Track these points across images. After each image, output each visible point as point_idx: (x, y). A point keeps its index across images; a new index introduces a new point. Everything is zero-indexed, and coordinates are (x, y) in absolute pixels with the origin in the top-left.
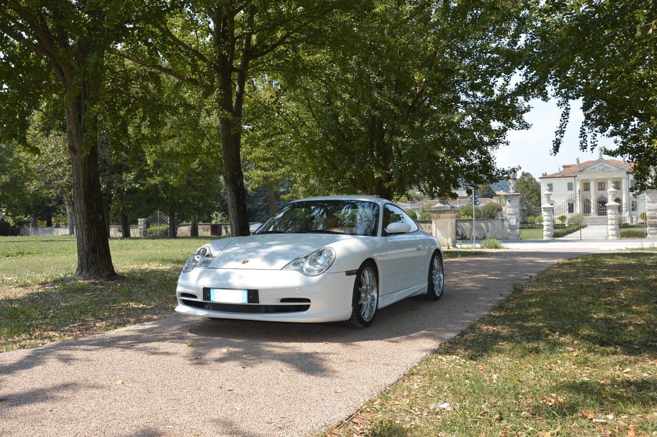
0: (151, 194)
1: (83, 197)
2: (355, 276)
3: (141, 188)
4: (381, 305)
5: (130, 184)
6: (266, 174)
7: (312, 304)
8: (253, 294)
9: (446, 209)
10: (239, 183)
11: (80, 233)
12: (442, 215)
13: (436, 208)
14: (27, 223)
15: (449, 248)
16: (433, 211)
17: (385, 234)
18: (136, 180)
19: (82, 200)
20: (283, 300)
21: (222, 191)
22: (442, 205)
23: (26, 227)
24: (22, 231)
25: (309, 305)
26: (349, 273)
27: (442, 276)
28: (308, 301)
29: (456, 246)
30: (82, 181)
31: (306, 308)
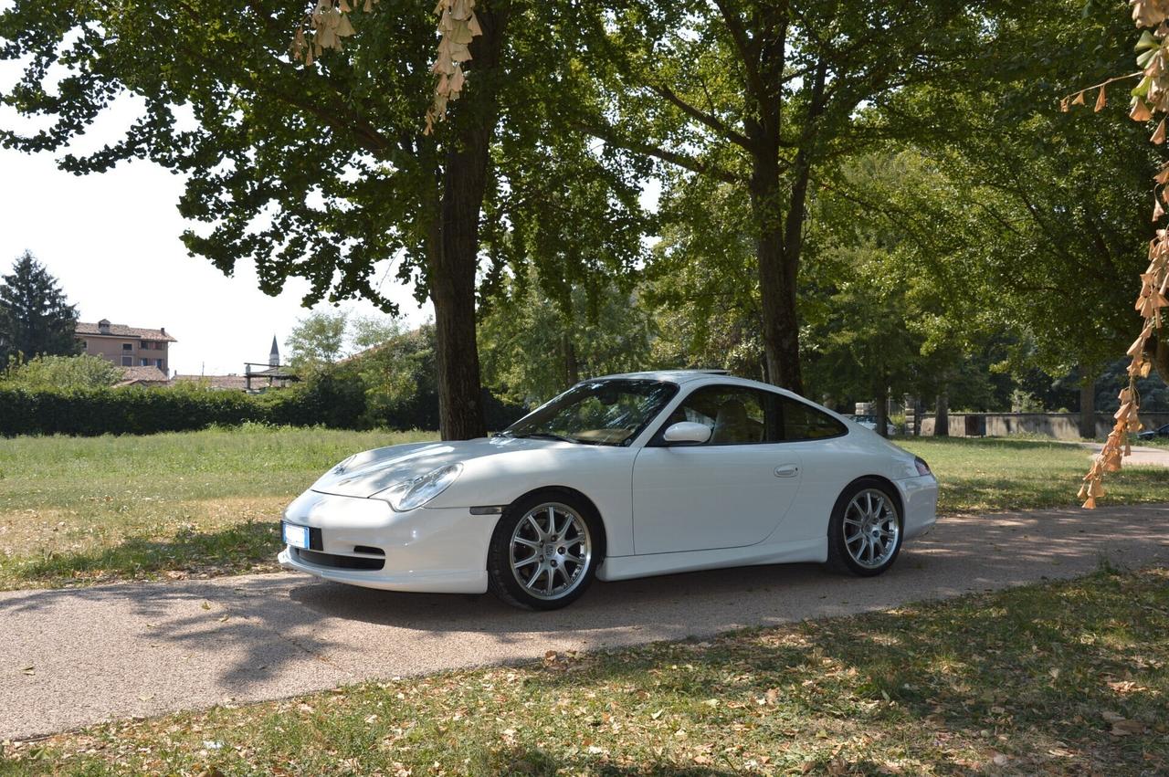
0: (840, 361)
2: (497, 517)
7: (388, 558)
8: (315, 536)
10: (786, 344)
17: (657, 441)
18: (812, 339)
19: (445, 376)
25: (384, 561)
26: (476, 510)
28: (380, 552)
31: (379, 565)
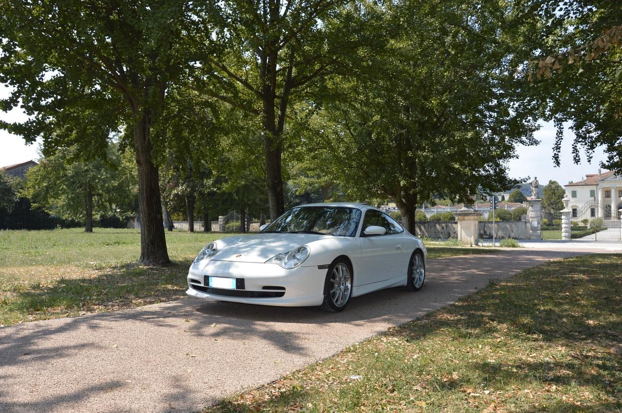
0: (226, 196)
1: (145, 200)
2: (327, 270)
3: (218, 191)
4: (356, 293)
5: (209, 188)
6: (312, 181)
7: (287, 292)
8: (240, 282)
9: (469, 212)
10: (279, 189)
11: (143, 228)
12: (466, 218)
13: (461, 211)
14: (133, 218)
15: (471, 246)
16: (459, 214)
17: (363, 235)
18: (214, 185)
19: (145, 202)
20: (264, 288)
21: (289, 194)
22: (466, 209)
23: (132, 221)
24: (129, 224)
25: (285, 292)
26: (320, 267)
27: (423, 271)
28: (283, 288)
29: (479, 244)
30: (145, 187)
31: (282, 294)
